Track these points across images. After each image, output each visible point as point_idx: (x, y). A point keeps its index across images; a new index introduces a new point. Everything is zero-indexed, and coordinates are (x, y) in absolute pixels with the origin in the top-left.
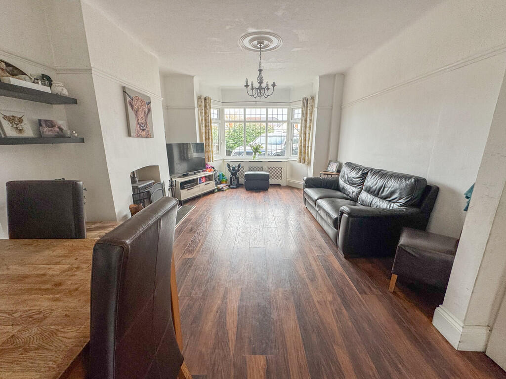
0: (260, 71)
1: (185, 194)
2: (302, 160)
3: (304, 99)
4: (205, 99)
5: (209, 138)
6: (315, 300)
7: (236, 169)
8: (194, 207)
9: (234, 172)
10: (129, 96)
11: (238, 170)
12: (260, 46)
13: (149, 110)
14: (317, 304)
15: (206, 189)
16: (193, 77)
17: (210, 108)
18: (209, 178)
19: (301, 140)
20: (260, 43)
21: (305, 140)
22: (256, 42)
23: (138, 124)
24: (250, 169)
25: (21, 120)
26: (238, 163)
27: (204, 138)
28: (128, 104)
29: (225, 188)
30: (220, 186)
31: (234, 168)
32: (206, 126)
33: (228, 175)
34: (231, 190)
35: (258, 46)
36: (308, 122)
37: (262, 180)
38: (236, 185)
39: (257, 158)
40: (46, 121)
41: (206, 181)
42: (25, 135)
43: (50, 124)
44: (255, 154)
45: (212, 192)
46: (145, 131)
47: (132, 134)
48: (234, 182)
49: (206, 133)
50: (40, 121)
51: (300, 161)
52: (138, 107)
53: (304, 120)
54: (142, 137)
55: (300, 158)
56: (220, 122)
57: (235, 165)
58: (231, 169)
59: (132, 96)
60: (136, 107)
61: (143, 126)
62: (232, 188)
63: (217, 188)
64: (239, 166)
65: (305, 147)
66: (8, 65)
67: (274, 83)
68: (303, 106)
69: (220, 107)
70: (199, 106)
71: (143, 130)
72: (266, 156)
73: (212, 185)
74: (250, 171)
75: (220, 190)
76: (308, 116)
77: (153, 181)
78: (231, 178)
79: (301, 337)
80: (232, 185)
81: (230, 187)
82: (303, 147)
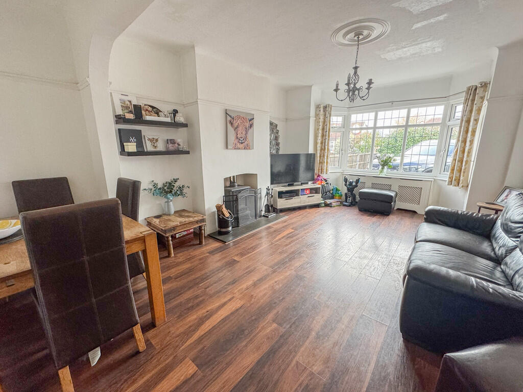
0: (356, 68)
1: (282, 203)
2: (455, 181)
3: (469, 89)
4: (325, 107)
5: (325, 149)
6: (296, 358)
7: (354, 184)
8: (286, 217)
9: (351, 188)
10: (230, 116)
11: (356, 186)
12: (358, 38)
13: (251, 126)
14: (294, 362)
15: (309, 202)
16: (311, 87)
17: (330, 116)
18: (316, 191)
19: (457, 151)
20: (358, 35)
21: (463, 152)
22: (352, 35)
23: (237, 138)
24: (374, 186)
25: (157, 140)
26: (357, 178)
27: (319, 149)
28: (228, 123)
29: (334, 204)
30: (328, 201)
31: (351, 183)
32: (323, 136)
33: (344, 190)
34: (342, 207)
35: (356, 38)
36: (471, 124)
37: (382, 201)
38: (351, 203)
39: (386, 172)
40: (171, 140)
41: (311, 193)
42: (158, 149)
43: (173, 142)
44: (383, 169)
45: (317, 206)
46: (243, 143)
47: (229, 147)
48: (350, 200)
49: (322, 143)
50: (167, 140)
51: (450, 183)
52: (239, 124)
53: (467, 120)
54: (239, 149)
55: (451, 178)
56: (344, 130)
57: (352, 179)
58: (348, 183)
59: (233, 116)
60: (236, 125)
61: (242, 139)
62: (344, 205)
63: (325, 203)
64: (357, 181)
65: (461, 161)
66: (153, 107)
67: (371, 80)
68: (466, 100)
69: (346, 113)
70: (317, 115)
71: (242, 143)
72: (401, 171)
73: (317, 199)
74: (372, 188)
75: (327, 205)
76: (473, 114)
77: (249, 187)
78: (346, 194)
79: (239, 380)
80: (346, 202)
81: (342, 204)
82: (459, 161)
